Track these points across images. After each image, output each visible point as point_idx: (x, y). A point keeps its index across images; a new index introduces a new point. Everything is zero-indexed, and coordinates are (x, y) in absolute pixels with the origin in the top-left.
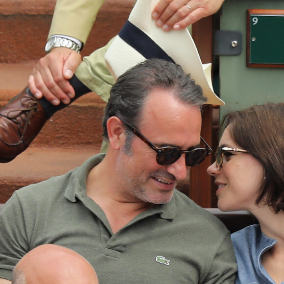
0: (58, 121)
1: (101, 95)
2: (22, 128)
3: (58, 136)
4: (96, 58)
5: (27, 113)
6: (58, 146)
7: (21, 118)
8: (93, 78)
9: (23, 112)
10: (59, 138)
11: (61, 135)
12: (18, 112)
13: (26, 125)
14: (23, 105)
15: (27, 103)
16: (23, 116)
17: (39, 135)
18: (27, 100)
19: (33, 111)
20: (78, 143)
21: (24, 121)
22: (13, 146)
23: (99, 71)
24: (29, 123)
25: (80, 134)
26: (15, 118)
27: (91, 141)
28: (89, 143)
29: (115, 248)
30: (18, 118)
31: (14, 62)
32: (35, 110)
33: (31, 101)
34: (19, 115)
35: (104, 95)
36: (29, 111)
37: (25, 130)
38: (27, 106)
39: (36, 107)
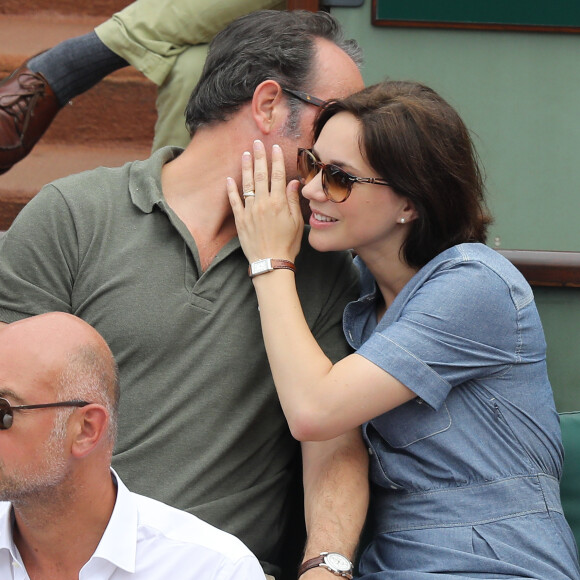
0: (80, 104)
1: (145, 70)
2: (22, 121)
3: (81, 127)
4: (133, 14)
5: (29, 99)
6: (82, 143)
7: (20, 107)
8: (131, 45)
9: (23, 97)
10: (83, 131)
11: (84, 126)
12: (14, 98)
13: (27, 118)
14: (22, 87)
15: (28, 83)
16: (22, 103)
17: (52, 126)
18: (29, 79)
19: (37, 96)
20: (111, 139)
21: (24, 112)
22: (7, 150)
23: (139, 34)
24: (32, 114)
25: (115, 125)
26: (10, 106)
27: (131, 135)
28: (129, 139)
29: (204, 295)
30: (15, 108)
31: (16, 12)
32: (41, 94)
33: (35, 80)
34: (16, 102)
35: (149, 71)
36: (31, 96)
37: (25, 126)
38: (28, 89)
39: (42, 90)
